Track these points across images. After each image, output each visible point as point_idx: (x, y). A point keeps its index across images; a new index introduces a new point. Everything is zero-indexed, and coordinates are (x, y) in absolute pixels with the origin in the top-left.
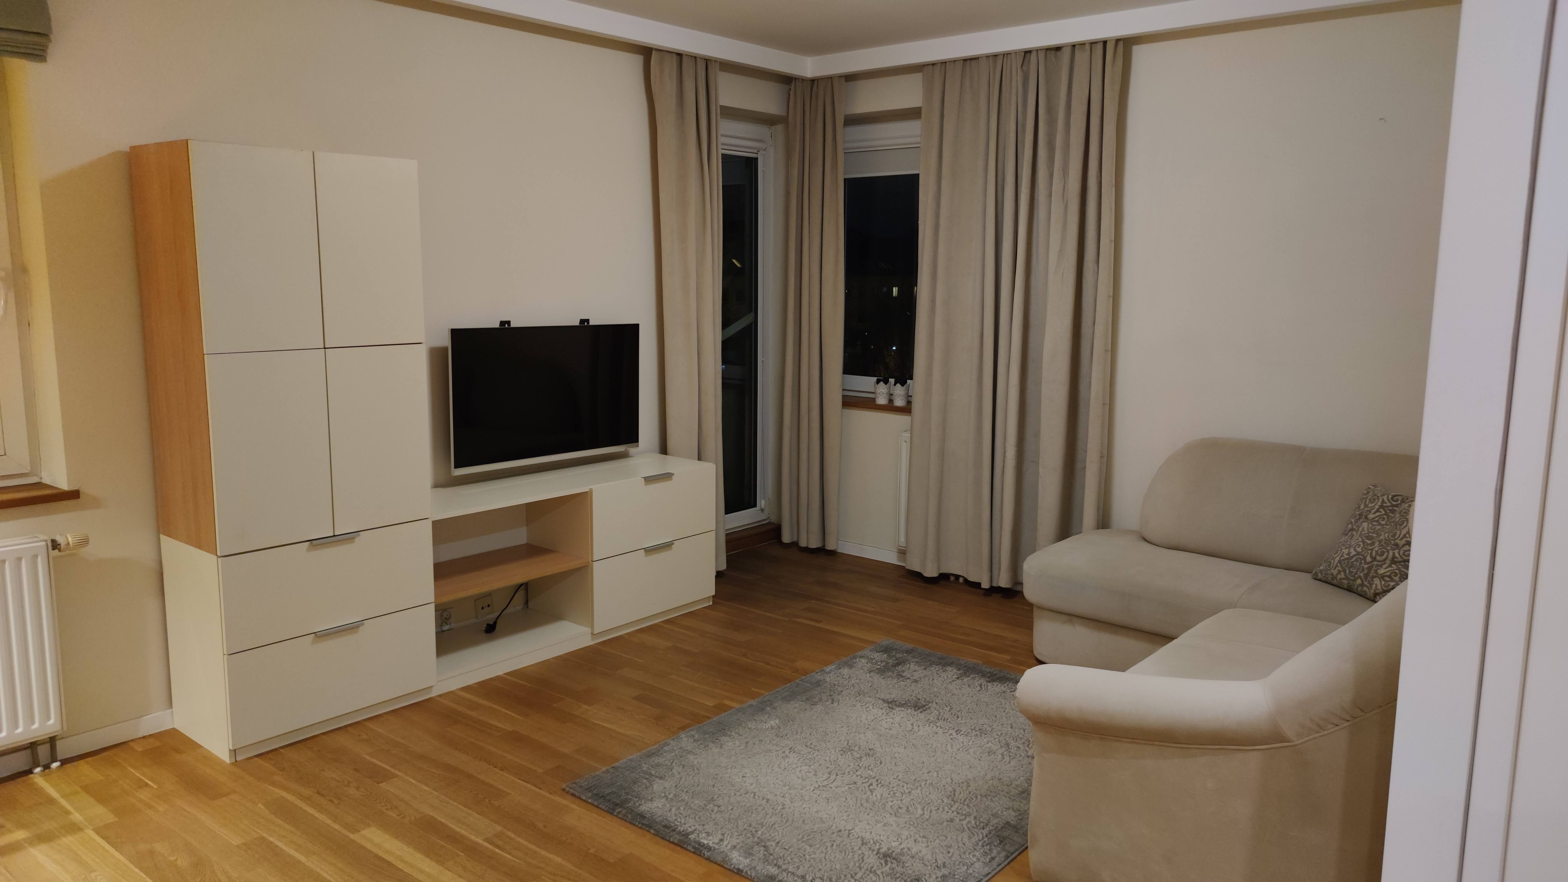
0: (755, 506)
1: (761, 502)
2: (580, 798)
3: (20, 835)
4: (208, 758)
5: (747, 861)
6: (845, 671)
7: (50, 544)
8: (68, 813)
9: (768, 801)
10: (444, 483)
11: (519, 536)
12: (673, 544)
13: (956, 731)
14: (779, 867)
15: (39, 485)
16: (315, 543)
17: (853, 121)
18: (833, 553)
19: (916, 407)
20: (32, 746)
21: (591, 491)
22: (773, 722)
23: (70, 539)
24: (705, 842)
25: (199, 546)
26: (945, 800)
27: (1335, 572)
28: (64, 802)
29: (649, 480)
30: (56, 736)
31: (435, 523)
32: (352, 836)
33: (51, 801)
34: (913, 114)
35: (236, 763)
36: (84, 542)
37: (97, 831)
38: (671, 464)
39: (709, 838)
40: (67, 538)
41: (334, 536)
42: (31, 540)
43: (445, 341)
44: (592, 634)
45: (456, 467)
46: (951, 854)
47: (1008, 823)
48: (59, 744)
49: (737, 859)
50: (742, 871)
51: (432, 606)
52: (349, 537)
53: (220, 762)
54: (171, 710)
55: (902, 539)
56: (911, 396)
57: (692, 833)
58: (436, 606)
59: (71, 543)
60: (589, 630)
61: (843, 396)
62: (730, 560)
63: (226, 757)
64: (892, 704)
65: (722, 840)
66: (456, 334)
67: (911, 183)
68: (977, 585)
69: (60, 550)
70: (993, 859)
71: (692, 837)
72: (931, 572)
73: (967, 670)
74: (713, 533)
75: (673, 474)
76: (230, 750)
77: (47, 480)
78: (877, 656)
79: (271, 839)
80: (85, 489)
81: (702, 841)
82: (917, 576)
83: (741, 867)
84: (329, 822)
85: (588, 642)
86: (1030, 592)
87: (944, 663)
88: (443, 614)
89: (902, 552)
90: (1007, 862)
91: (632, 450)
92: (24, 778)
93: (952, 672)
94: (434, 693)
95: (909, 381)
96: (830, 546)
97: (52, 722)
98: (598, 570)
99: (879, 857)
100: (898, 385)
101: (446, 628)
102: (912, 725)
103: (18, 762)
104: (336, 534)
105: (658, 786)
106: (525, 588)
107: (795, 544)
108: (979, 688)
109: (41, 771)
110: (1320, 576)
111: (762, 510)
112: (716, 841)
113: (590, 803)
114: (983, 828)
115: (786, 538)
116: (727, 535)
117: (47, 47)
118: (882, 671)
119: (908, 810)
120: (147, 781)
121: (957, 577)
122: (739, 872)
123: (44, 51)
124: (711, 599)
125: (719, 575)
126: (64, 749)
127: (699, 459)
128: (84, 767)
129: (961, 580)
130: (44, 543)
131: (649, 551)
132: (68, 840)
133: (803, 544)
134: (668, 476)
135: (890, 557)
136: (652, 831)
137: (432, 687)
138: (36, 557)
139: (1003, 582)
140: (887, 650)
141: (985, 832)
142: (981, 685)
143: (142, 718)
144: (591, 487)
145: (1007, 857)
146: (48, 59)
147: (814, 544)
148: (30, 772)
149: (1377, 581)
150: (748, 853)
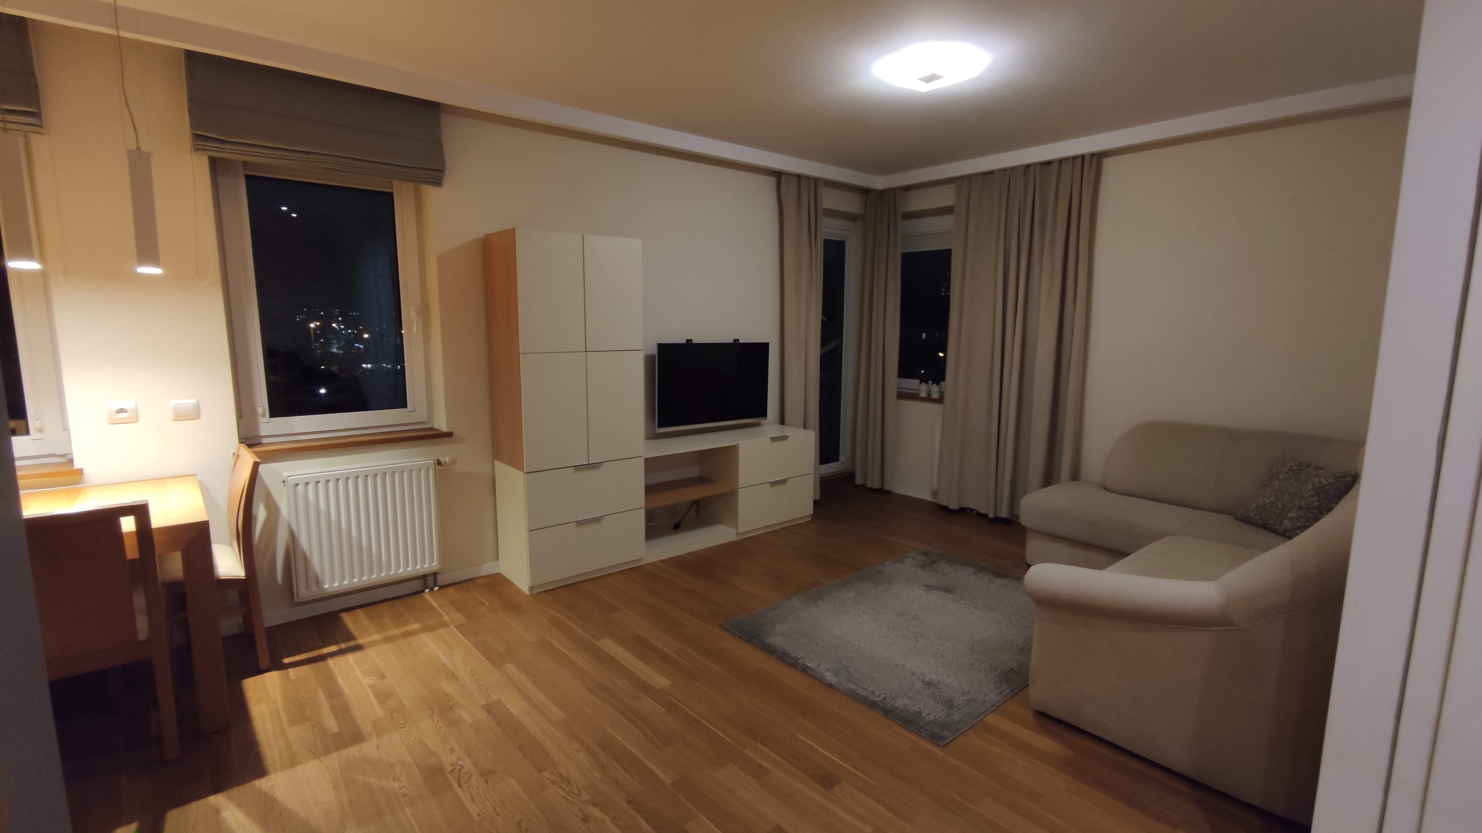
0: (838, 460)
1: (842, 459)
2: (730, 631)
3: (416, 626)
4: (518, 591)
5: (836, 679)
6: (898, 565)
7: (436, 462)
8: (442, 616)
9: (849, 642)
10: (652, 436)
11: (693, 472)
12: (787, 480)
13: (974, 607)
14: (857, 685)
15: (432, 429)
16: (578, 468)
17: (909, 216)
18: (888, 493)
19: (947, 399)
20: (424, 577)
21: (738, 444)
22: (852, 594)
23: (447, 460)
24: (809, 665)
25: (515, 467)
26: (968, 651)
27: (1252, 514)
28: (439, 609)
29: (773, 439)
30: (436, 572)
31: (646, 460)
32: (596, 643)
33: (433, 609)
34: (948, 210)
35: (532, 595)
36: (454, 462)
37: (457, 627)
38: (787, 430)
39: (812, 663)
40: (443, 459)
41: (588, 464)
42: (425, 459)
43: (654, 351)
44: (737, 533)
45: (659, 427)
46: (973, 686)
47: (1011, 669)
48: (438, 576)
49: (829, 677)
50: (833, 685)
51: (643, 511)
52: (597, 465)
53: (524, 593)
54: (497, 562)
55: (935, 484)
56: (944, 392)
57: (801, 658)
58: (645, 510)
59: (447, 462)
60: (735, 531)
61: (898, 392)
62: (822, 493)
63: (526, 591)
64: (930, 588)
65: (820, 665)
66: (661, 347)
67: (946, 255)
68: (986, 516)
69: (441, 466)
70: (1002, 692)
71: (801, 661)
72: (954, 506)
73: (980, 569)
74: (813, 474)
75: (788, 437)
76: (529, 587)
77: (436, 427)
78: (919, 557)
79: (551, 640)
80: (455, 432)
81: (807, 664)
82: (944, 509)
83: (832, 682)
84: (583, 633)
85: (734, 538)
86: (1024, 520)
87: (965, 563)
88: (650, 516)
89: (935, 493)
90: (1012, 694)
91: (763, 422)
92: (420, 594)
93: (970, 570)
94: (643, 563)
95: (941, 383)
96: (887, 487)
97: (435, 563)
98: (741, 493)
99: (924, 684)
100: (935, 384)
101: (650, 525)
102: (944, 601)
103: (417, 585)
104: (590, 463)
105: (778, 628)
106: (697, 504)
107: (863, 486)
108: (988, 581)
109: (429, 591)
110: (1240, 517)
111: (843, 464)
112: (816, 665)
113: (736, 635)
114: (995, 671)
115: (858, 481)
116: (821, 478)
117: (443, 178)
118: (923, 567)
119: (942, 655)
120: (484, 601)
121: (972, 510)
122: (831, 686)
123: (441, 180)
124: (810, 517)
125: (815, 502)
126: (442, 580)
127: (805, 428)
128: (451, 591)
129: (974, 512)
130: (432, 461)
131: (773, 484)
132: (442, 631)
133: (869, 485)
134: (784, 438)
135: (927, 496)
136: (775, 655)
137: (642, 558)
138: (429, 468)
139: (1004, 513)
140: (925, 553)
141: (996, 673)
142: (990, 579)
143: (483, 566)
144: (739, 442)
145: (1012, 692)
146: (443, 186)
147: (876, 485)
148: (423, 591)
149: (1286, 522)
150: (837, 674)
